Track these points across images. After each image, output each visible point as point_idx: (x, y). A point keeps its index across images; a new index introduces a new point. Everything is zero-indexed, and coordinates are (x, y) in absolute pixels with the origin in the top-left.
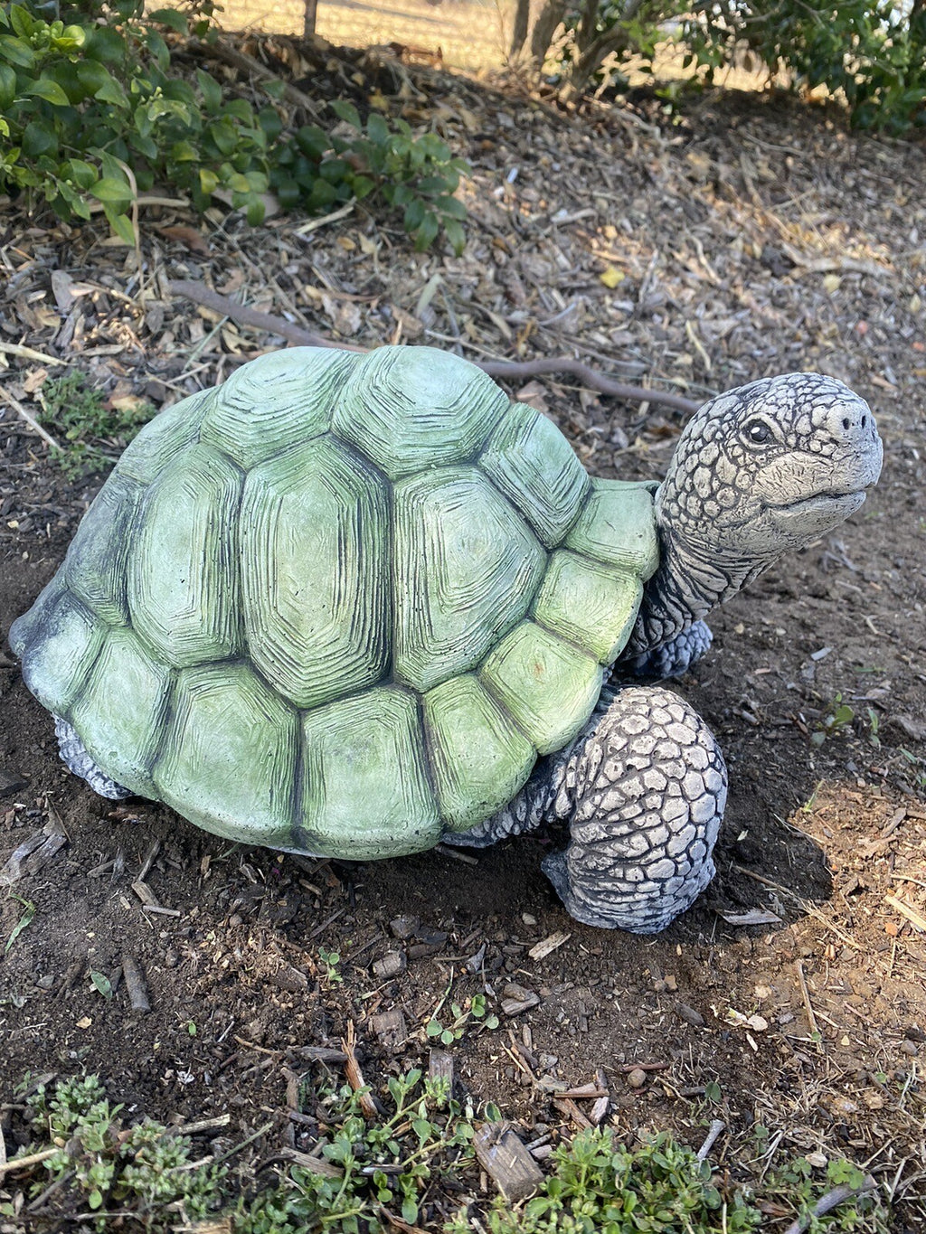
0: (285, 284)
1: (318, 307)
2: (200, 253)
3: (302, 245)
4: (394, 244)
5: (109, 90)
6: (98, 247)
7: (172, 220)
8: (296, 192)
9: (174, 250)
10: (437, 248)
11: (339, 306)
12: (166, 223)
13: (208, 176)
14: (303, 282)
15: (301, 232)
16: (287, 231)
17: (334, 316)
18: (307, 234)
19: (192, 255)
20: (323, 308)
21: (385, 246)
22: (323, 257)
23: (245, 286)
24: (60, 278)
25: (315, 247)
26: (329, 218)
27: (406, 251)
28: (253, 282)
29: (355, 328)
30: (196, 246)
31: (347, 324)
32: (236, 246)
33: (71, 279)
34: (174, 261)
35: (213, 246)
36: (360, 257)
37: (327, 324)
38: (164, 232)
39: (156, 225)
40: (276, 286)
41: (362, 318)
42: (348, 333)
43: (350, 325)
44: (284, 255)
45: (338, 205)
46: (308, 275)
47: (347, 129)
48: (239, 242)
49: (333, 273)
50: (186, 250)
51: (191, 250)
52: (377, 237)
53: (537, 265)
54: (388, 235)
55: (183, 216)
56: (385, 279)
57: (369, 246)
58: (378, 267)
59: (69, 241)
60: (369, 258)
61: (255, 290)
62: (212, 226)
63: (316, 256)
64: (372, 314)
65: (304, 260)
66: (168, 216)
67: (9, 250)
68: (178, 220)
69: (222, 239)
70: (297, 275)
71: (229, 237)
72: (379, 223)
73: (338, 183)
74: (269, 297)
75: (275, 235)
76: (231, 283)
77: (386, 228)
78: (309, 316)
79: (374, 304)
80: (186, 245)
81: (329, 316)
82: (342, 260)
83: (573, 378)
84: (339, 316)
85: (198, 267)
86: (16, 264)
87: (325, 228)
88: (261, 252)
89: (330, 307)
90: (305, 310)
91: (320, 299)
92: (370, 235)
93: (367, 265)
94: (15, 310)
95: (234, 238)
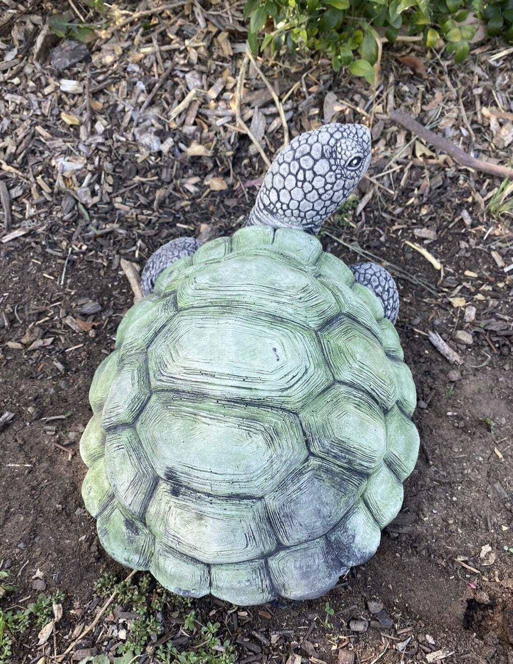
0: (469, 105)
1: (486, 124)
2: (420, 76)
3: (492, 69)
7: (408, 51)
8: (500, 25)
9: (404, 72)
11: (501, 125)
12: (404, 53)
13: (433, 35)
14: (482, 103)
15: (492, 60)
16: (484, 58)
17: (495, 133)
18: (497, 61)
19: (414, 78)
20: (489, 125)
22: (504, 79)
23: (442, 104)
24: (330, 97)
25: (501, 70)
28: (448, 101)
29: (506, 144)
30: (418, 71)
31: (502, 140)
32: (446, 69)
33: (335, 97)
34: (401, 84)
35: (430, 70)
37: (487, 137)
38: (400, 59)
39: (398, 55)
40: (462, 107)
42: (500, 147)
43: (504, 141)
44: (477, 78)
46: (487, 97)
48: (448, 66)
49: (507, 94)
50: (412, 73)
51: (415, 73)
55: (417, 47)
61: (447, 108)
62: (433, 55)
63: (499, 79)
65: (489, 83)
66: (407, 47)
67: (307, 76)
68: (413, 50)
69: (438, 64)
70: (481, 96)
71: (442, 63)
74: (455, 115)
75: (475, 61)
76: (433, 103)
78: (478, 131)
80: (413, 69)
81: (492, 132)
84: (498, 132)
85: (415, 88)
86: (308, 86)
87: (512, 56)
88: (461, 75)
89: (494, 125)
90: (475, 126)
91: (489, 118)
94: (300, 120)
95: (445, 64)
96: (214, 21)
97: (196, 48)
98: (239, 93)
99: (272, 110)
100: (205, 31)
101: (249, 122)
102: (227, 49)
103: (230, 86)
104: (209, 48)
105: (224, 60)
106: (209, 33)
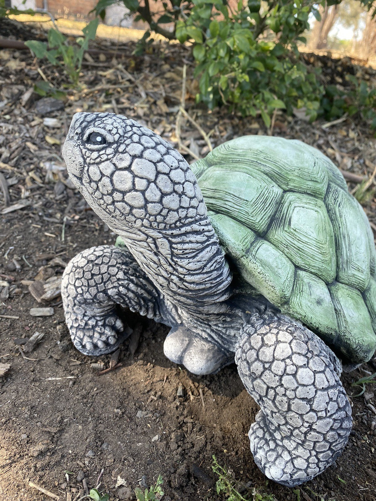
0: (320, 147)
1: (333, 157)
2: (285, 133)
3: (324, 132)
4: (362, 134)
5: (279, 67)
6: (247, 128)
9: (275, 131)
11: (342, 158)
13: (301, 102)
14: (326, 147)
15: (324, 127)
16: (318, 126)
18: (327, 128)
19: (282, 133)
20: (335, 158)
21: (359, 135)
22: (332, 138)
25: (329, 133)
26: (335, 122)
27: (368, 137)
29: (349, 167)
30: (284, 130)
31: (346, 165)
32: (298, 130)
35: (289, 130)
36: (347, 139)
41: (352, 163)
42: (346, 169)
44: (317, 136)
45: (338, 117)
46: (327, 144)
49: (337, 144)
51: (281, 131)
52: (356, 131)
54: (360, 130)
55: (279, 118)
56: (361, 148)
57: (352, 134)
58: (357, 144)
59: (237, 125)
60: (353, 139)
62: (289, 123)
63: (330, 137)
64: (356, 162)
65: (325, 138)
67: (218, 127)
68: (277, 119)
69: (293, 127)
70: (323, 144)
71: (296, 127)
72: (356, 125)
73: (340, 108)
75: (314, 128)
77: (359, 127)
79: (356, 158)
80: (280, 129)
81: (338, 161)
82: (340, 139)
84: (342, 162)
86: (221, 132)
87: (333, 126)
88: (308, 134)
89: (338, 158)
91: (334, 154)
92: (353, 130)
93: (352, 142)
95: (298, 128)
96: (152, 95)
97: (142, 108)
98: (178, 132)
99: (202, 142)
100: (146, 100)
101: (188, 146)
102: (165, 109)
103: (168, 129)
104: (150, 108)
105: (161, 115)
106: (148, 102)
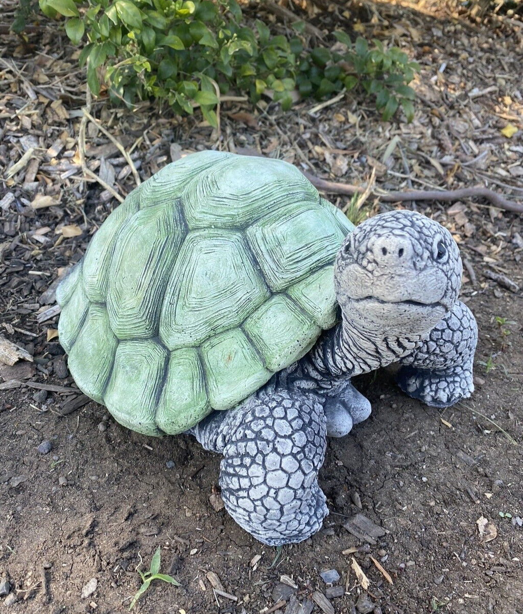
0: (302, 146)
1: (322, 159)
2: (253, 128)
3: (313, 120)
4: (368, 116)
5: (207, 39)
6: (196, 128)
7: (238, 109)
8: (309, 88)
9: (238, 127)
10: (396, 119)
11: (335, 158)
12: (234, 111)
13: (260, 83)
14: (313, 143)
15: (312, 112)
16: (304, 112)
17: (331, 165)
18: (316, 113)
19: (249, 130)
20: (325, 159)
21: (363, 118)
22: (325, 127)
23: (279, 148)
24: (175, 148)
25: (320, 121)
26: (329, 103)
27: (376, 121)
28: (283, 145)
29: (344, 172)
30: (251, 124)
31: (340, 169)
32: (274, 122)
33: (180, 148)
34: (238, 134)
35: (260, 123)
36: (347, 126)
37: (327, 169)
38: (233, 117)
39: (229, 113)
40: (297, 147)
41: (349, 164)
42: (339, 175)
43: (341, 170)
44: (302, 127)
45: (335, 94)
46: (316, 140)
47: (341, 46)
48: (275, 120)
49: (331, 136)
50: (245, 126)
51: (248, 126)
52: (358, 112)
53: (459, 125)
54: (365, 111)
55: (244, 106)
56: (363, 139)
57: (353, 119)
58: (359, 132)
59: (180, 125)
60: (354, 126)
61: (284, 150)
62: (260, 111)
63: (321, 127)
64: (355, 162)
65: (314, 130)
66: (236, 107)
67: (148, 132)
68: (241, 109)
69: (266, 118)
70: (310, 139)
71: (270, 117)
72: (359, 103)
73: (335, 81)
74: (293, 154)
75: (297, 115)
76: (271, 146)
77: (364, 107)
78: (316, 165)
79: (356, 155)
80: (246, 123)
81: (329, 164)
82: (337, 129)
83: (485, 200)
84: (334, 164)
85: (251, 137)
86: (151, 140)
87: (326, 109)
88: (288, 126)
89: (329, 159)
90: (313, 161)
91: (323, 154)
92: (354, 112)
93: (352, 130)
94: (150, 168)
95: (273, 118)
96: (44, 93)
97: (29, 116)
98: (82, 149)
99: (121, 160)
100: (36, 102)
101: (97, 171)
102: (63, 114)
103: (71, 145)
104: (43, 115)
105: (60, 124)
106: (40, 104)
